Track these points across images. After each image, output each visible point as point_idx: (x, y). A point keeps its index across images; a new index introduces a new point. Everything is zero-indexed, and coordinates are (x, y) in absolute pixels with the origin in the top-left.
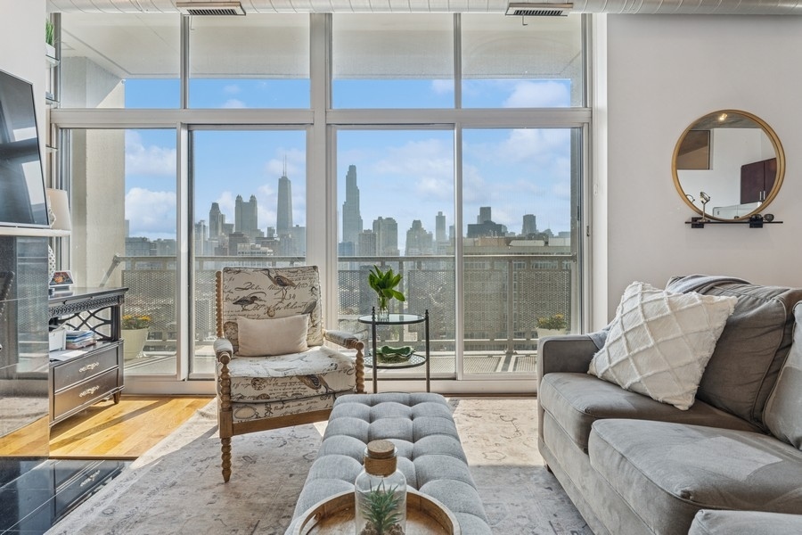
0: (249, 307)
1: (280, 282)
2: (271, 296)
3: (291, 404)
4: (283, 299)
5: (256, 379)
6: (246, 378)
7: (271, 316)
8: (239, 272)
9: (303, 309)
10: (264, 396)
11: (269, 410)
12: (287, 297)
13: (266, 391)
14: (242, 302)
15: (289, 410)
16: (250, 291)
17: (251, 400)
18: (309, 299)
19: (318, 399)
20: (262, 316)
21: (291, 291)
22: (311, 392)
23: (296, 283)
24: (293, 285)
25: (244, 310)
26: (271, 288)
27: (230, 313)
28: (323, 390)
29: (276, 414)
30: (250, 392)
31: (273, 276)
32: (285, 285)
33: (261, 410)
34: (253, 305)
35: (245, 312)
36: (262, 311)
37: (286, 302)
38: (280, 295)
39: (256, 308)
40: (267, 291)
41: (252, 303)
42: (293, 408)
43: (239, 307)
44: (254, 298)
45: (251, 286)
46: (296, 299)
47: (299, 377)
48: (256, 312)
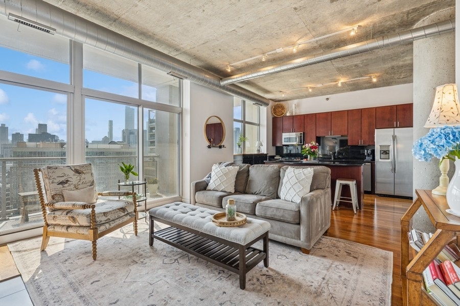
0: (66, 185)
1: (77, 172)
2: (74, 179)
3: (117, 220)
4: (80, 180)
5: (104, 213)
6: (101, 213)
7: (77, 189)
8: (57, 168)
9: (89, 184)
10: (109, 219)
11: (110, 224)
12: (82, 179)
13: (109, 217)
14: (62, 183)
15: (116, 223)
16: (65, 178)
17: (104, 222)
18: (91, 179)
19: (124, 217)
20: (73, 189)
21: (83, 176)
22: (123, 214)
23: (85, 172)
24: (83, 173)
25: (63, 187)
26: (74, 175)
27: (56, 189)
28: (126, 213)
29: (112, 225)
30: (103, 219)
31: (73, 169)
32: (80, 173)
33: (107, 225)
34: (67, 184)
35: (64, 188)
36: (72, 187)
37: (82, 181)
38: (79, 178)
39: (69, 186)
40: (72, 177)
41: (67, 183)
42: (118, 222)
43: (61, 186)
44: (67, 181)
45: (65, 175)
46: (86, 179)
47: (118, 209)
48: (69, 187)
